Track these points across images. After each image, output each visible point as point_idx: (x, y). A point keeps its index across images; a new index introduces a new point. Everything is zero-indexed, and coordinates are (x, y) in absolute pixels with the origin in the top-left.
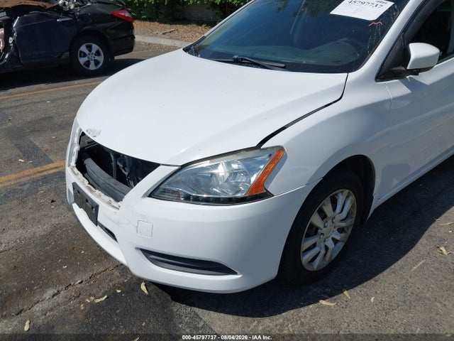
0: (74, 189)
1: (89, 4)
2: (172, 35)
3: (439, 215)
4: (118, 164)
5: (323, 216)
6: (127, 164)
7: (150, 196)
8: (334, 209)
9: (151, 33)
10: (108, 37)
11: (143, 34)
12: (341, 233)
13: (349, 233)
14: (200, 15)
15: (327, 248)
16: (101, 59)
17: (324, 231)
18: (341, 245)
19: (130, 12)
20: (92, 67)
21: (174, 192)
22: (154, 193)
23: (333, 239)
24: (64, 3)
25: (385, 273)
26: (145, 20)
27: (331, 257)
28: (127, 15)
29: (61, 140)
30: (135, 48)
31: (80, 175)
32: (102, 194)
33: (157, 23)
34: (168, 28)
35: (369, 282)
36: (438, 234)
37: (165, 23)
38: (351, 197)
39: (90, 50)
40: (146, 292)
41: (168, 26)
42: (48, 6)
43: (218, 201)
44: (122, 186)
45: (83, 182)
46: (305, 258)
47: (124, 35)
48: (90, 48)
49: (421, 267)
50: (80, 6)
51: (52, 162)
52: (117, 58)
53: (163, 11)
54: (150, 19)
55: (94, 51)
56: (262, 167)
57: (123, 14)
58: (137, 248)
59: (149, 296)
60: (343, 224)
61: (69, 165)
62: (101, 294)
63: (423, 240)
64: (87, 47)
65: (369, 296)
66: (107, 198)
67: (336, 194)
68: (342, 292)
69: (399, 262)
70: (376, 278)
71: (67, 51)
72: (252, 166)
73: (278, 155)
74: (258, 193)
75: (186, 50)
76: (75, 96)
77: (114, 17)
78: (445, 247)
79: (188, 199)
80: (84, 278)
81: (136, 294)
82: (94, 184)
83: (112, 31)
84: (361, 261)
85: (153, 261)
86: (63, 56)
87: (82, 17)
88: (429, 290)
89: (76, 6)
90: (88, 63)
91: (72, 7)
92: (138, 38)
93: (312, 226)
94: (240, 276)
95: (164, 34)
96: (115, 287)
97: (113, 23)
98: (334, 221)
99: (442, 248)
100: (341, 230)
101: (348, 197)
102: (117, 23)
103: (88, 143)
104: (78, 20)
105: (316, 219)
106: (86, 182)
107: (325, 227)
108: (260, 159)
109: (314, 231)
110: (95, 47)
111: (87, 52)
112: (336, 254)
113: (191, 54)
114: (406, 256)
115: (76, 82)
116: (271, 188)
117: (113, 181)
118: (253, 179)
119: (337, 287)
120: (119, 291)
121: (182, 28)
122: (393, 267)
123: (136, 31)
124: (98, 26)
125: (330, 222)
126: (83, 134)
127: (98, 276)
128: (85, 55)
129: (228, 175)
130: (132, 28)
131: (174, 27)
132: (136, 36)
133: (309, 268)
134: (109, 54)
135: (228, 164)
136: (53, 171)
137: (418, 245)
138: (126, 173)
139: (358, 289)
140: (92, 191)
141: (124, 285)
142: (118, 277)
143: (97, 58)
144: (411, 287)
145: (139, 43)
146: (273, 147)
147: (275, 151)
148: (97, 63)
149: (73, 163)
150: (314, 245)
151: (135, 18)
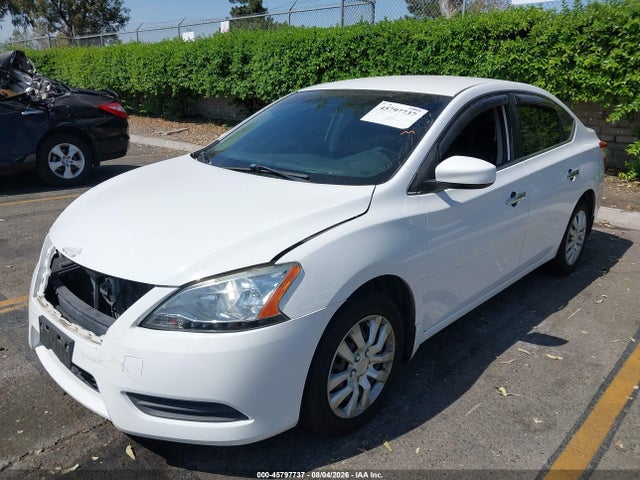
0: (40, 324)
1: (68, 94)
2: (179, 135)
3: (501, 351)
4: (102, 291)
5: (354, 348)
6: (113, 291)
7: (141, 325)
8: (366, 340)
9: (151, 132)
10: (93, 136)
11: (141, 133)
12: (378, 370)
13: (389, 370)
14: (218, 111)
15: (361, 389)
16: (81, 165)
17: (355, 366)
18: (380, 387)
19: (123, 105)
20: (68, 175)
21: (170, 319)
22: (144, 322)
23: (369, 378)
24: (33, 91)
25: (434, 419)
26: (144, 115)
27: (368, 401)
28: (120, 109)
29: (19, 269)
30: (129, 151)
31: (50, 306)
32: (80, 328)
33: (160, 120)
34: (176, 126)
35: (414, 430)
36: (498, 373)
37: (172, 120)
38: (386, 325)
39: (66, 153)
40: (133, 457)
41: (175, 124)
42: (10, 94)
43: (225, 327)
44: (105, 317)
45: (54, 315)
46: (335, 401)
47: (115, 134)
48: (66, 150)
49: (477, 411)
50: (55, 96)
51: (6, 299)
52: (103, 163)
53: (168, 105)
54: (152, 115)
55: (71, 154)
56: (276, 285)
57: (114, 108)
58: (122, 392)
59: (136, 462)
60: (380, 359)
61: (35, 295)
62: (70, 463)
63: (481, 381)
64: (62, 148)
65: (413, 447)
66: (86, 333)
67: (368, 321)
68: (382, 444)
69: (451, 406)
70: (424, 425)
71: (33, 152)
72: (265, 284)
73: (294, 272)
74: (271, 316)
75: (195, 156)
76: (41, 213)
77: (102, 112)
78: (506, 387)
79: (188, 326)
80: (48, 444)
81: (119, 459)
82: (69, 316)
83: (99, 130)
84: (407, 408)
85: (143, 408)
86: (27, 160)
87: (57, 110)
88: (483, 437)
89: (49, 96)
90: (62, 170)
91: (44, 97)
92: (133, 139)
93: (339, 359)
94: (252, 421)
95: (170, 134)
96: (91, 453)
97: (100, 119)
98: (368, 354)
99: (501, 389)
100: (379, 367)
101: (382, 325)
102: (105, 119)
103: (63, 267)
104: (51, 113)
105: (343, 350)
106: (59, 315)
107: (356, 361)
108: (273, 276)
109: (342, 365)
110: (73, 149)
111: (61, 155)
112: (375, 398)
113: (200, 160)
114: (460, 399)
115: (43, 194)
116: (287, 310)
117: (94, 312)
118: (265, 300)
119: (376, 439)
120: (95, 458)
121: (194, 128)
122: (444, 412)
123: (131, 129)
124: (79, 122)
125: (362, 355)
126: (56, 256)
127: (67, 442)
128: (58, 159)
129: (239, 296)
130: (127, 125)
131: (183, 126)
132: (131, 136)
133: (340, 414)
134: (93, 158)
135: (238, 283)
136: (6, 310)
137: (475, 387)
138: (111, 304)
139: (402, 439)
140: (65, 325)
141: (102, 449)
142: (94, 441)
143: (75, 163)
144: (463, 434)
145: (135, 144)
146: (289, 263)
147: (291, 268)
148: (74, 169)
149: (41, 292)
150: (345, 384)
151: (130, 112)
